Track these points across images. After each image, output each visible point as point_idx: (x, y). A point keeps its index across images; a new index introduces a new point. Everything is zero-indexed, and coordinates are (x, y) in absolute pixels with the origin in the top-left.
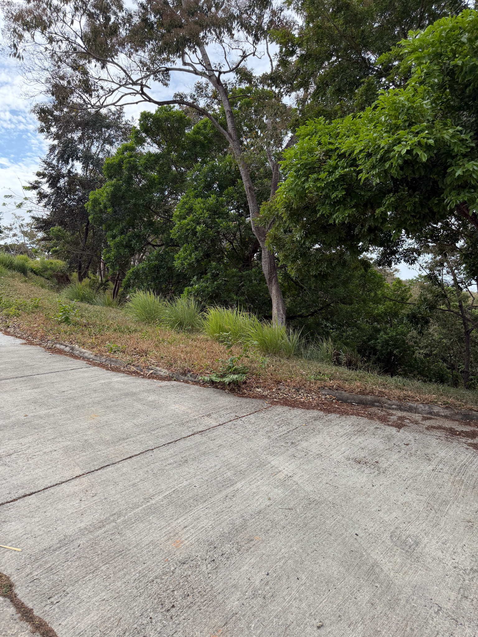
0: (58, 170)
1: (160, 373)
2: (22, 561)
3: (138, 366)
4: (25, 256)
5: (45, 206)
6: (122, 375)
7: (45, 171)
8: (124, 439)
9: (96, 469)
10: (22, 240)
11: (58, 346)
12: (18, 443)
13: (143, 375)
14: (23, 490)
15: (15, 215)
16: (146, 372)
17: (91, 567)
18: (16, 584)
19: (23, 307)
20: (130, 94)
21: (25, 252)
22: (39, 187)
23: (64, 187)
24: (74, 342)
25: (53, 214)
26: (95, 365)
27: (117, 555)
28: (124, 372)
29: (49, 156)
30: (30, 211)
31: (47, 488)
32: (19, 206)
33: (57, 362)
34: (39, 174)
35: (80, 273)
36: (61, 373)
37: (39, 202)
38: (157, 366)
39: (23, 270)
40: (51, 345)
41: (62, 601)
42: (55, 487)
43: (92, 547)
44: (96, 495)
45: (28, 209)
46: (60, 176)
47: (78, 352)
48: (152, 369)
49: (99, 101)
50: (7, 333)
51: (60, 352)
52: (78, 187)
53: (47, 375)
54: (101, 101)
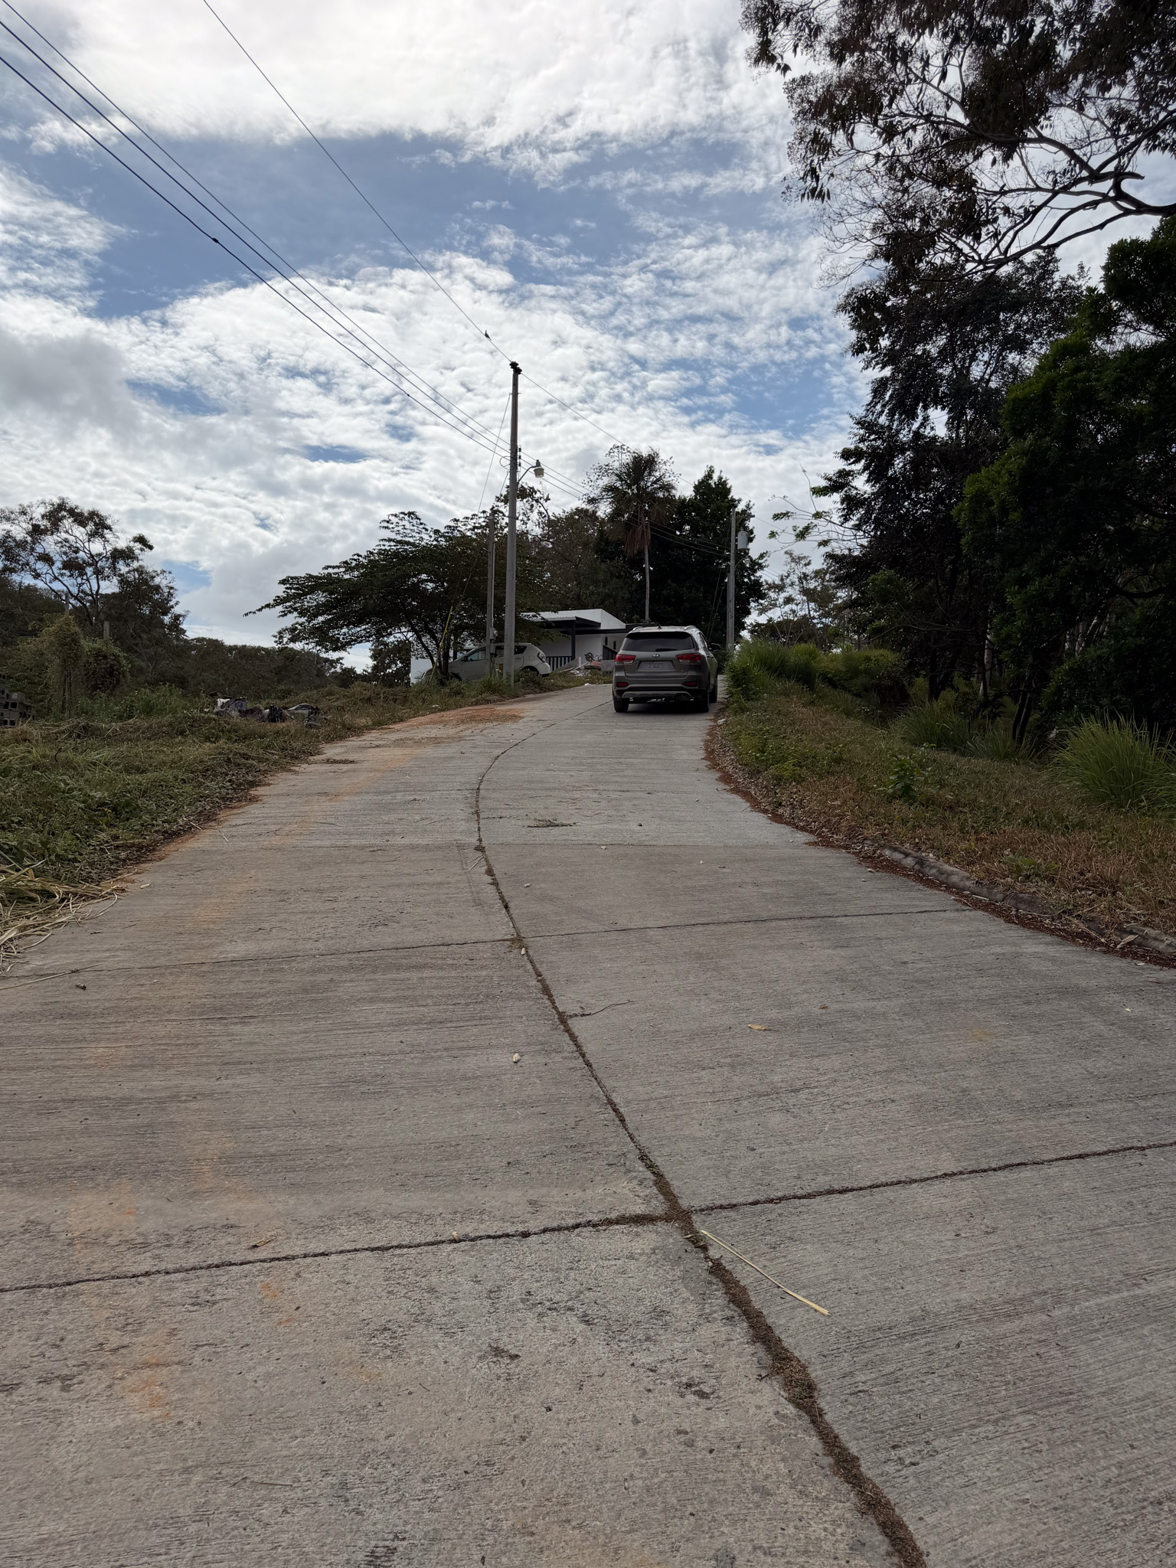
0: (891, 436)
1: (1155, 944)
2: (833, 1340)
3: (1092, 920)
4: (811, 646)
5: (858, 527)
6: (1049, 938)
7: (861, 445)
8: (1060, 1105)
9: (993, 1166)
10: (803, 609)
11: (887, 853)
12: (812, 1068)
13: (1106, 945)
14: (827, 1179)
15: (791, 554)
16: (1114, 937)
17: (990, 1408)
18: (821, 1386)
19: (809, 761)
20: (1083, 207)
21: (810, 637)
22: (847, 484)
23: (903, 474)
24: (924, 847)
25: (876, 543)
26: (976, 905)
27: (1054, 1400)
28: (1052, 932)
29: (871, 405)
30: (825, 543)
31: (878, 1186)
32: (802, 535)
33: (886, 890)
34: (846, 455)
35: (932, 681)
36: (897, 919)
37: (846, 518)
38: (1145, 924)
39: (805, 677)
40: (871, 849)
41: (924, 1465)
42: (897, 1187)
43: (990, 1357)
44: (994, 1230)
45: (820, 539)
46: (895, 448)
47: (934, 871)
48: (1131, 933)
49: (997, 245)
50: (777, 818)
51: (893, 867)
52: (935, 470)
53: (865, 920)
54: (1003, 245)
